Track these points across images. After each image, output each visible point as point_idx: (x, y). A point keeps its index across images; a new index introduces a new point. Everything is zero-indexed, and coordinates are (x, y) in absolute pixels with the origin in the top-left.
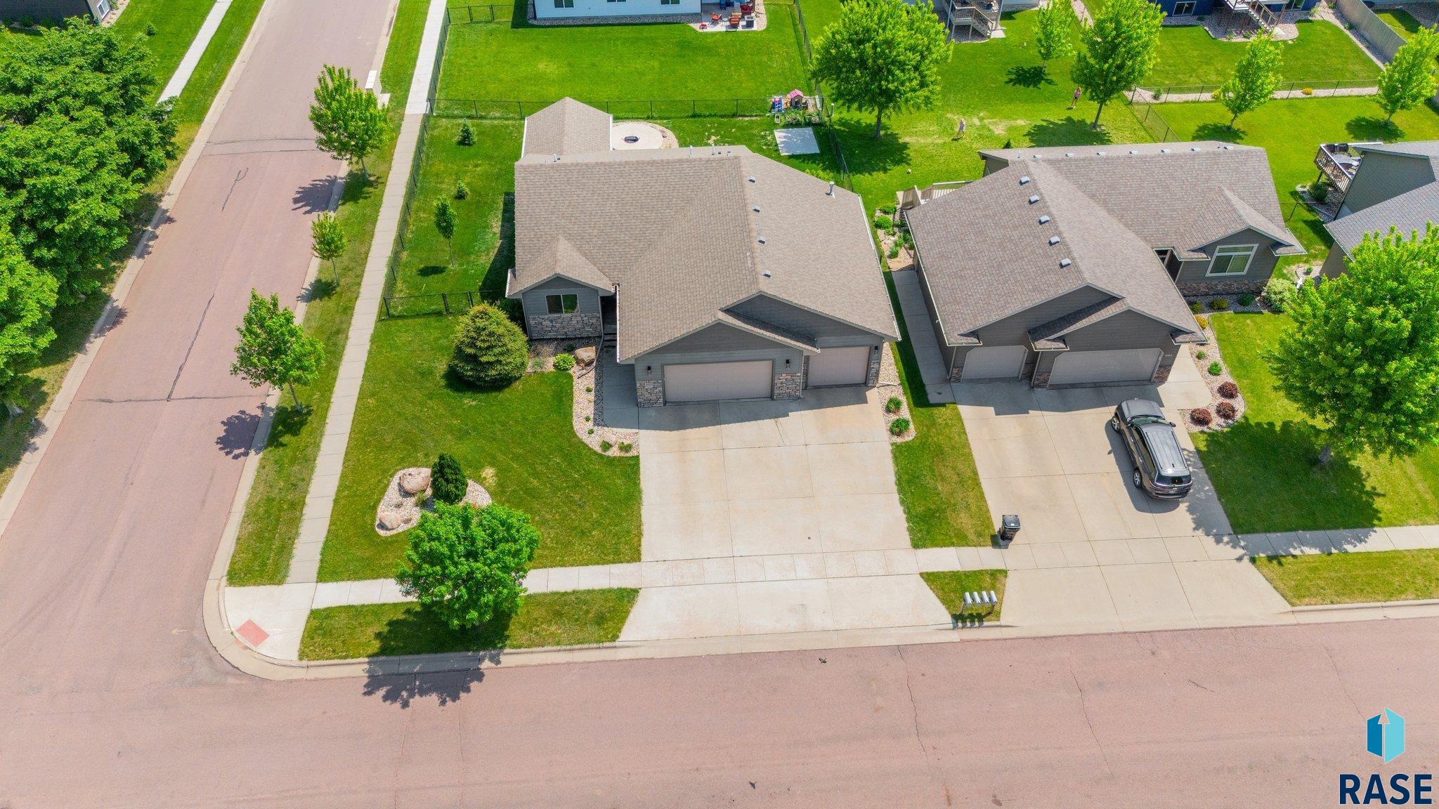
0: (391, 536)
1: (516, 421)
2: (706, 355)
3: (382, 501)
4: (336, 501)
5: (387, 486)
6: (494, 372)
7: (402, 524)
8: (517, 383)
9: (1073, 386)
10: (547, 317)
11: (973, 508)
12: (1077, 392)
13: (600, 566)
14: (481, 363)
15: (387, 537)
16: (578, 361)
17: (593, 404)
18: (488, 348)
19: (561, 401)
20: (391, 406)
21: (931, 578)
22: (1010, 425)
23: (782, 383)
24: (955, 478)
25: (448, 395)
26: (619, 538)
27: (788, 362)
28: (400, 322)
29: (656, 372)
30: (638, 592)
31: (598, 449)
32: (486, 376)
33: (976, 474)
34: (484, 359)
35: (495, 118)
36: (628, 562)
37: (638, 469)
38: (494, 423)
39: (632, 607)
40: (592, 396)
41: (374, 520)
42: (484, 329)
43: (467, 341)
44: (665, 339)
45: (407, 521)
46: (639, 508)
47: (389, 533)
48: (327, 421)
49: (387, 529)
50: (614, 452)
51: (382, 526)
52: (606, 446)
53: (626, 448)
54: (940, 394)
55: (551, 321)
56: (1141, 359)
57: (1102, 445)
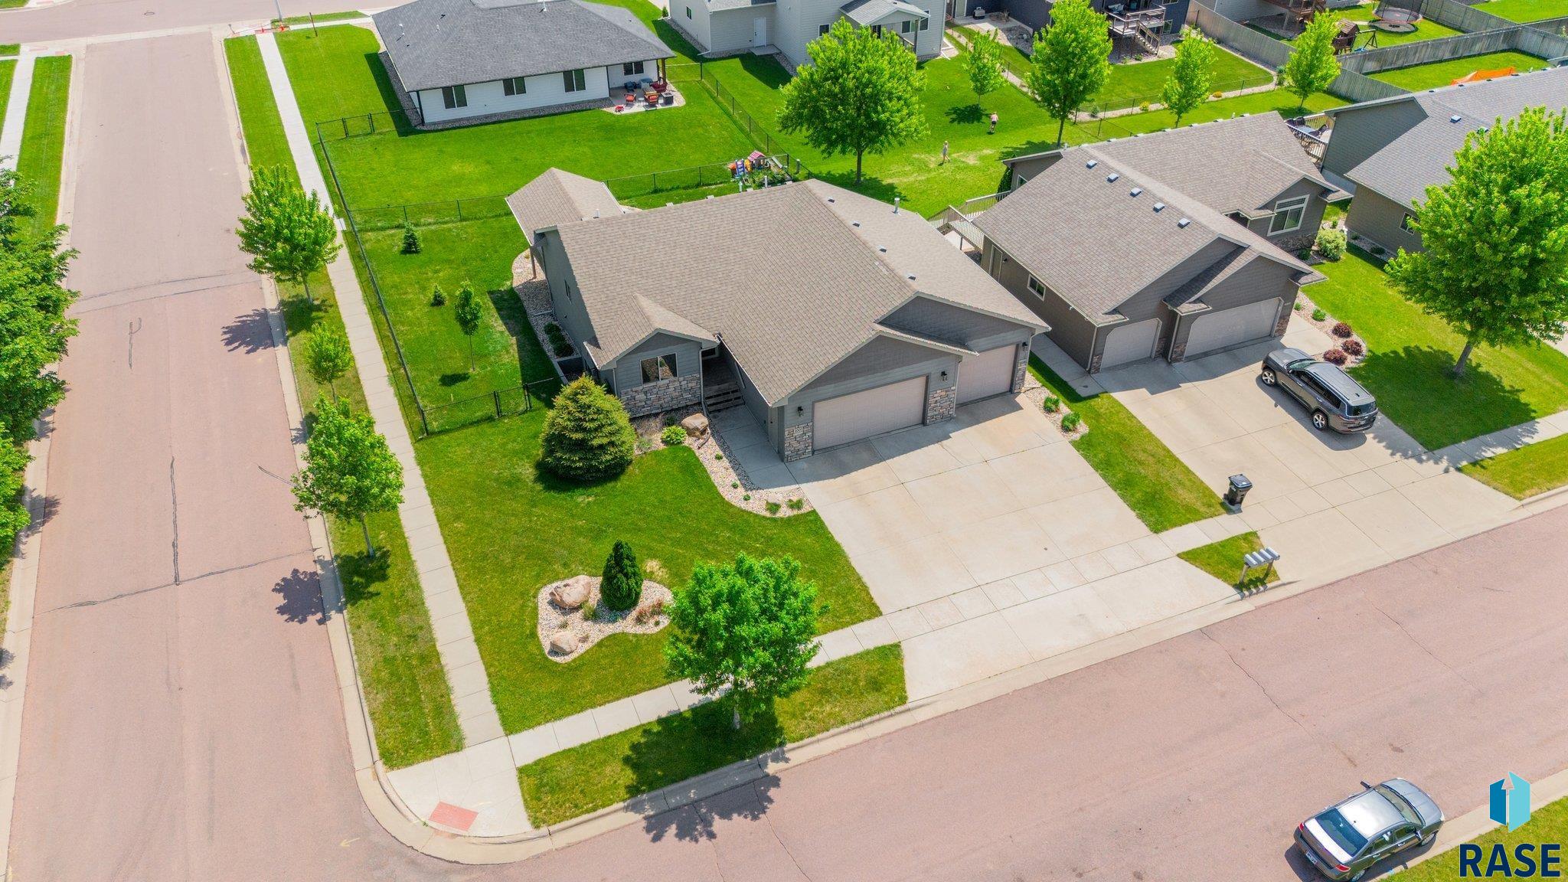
0: (574, 661)
1: (655, 507)
2: (860, 381)
3: (539, 626)
4: (478, 641)
5: (536, 608)
6: (609, 457)
7: (580, 644)
8: (631, 468)
9: (1206, 354)
10: (641, 388)
11: (1188, 483)
12: (1212, 359)
13: (840, 631)
14: (592, 448)
15: (569, 664)
16: (691, 432)
17: (731, 470)
18: (596, 430)
19: (693, 474)
20: (489, 525)
21: (1190, 556)
22: (1167, 399)
23: (936, 402)
24: (1151, 460)
25: (554, 497)
26: (843, 597)
27: (944, 374)
28: (445, 438)
29: (807, 413)
30: (899, 646)
31: (768, 514)
32: (600, 463)
33: (1169, 451)
34: (596, 442)
35: (430, 224)
36: (869, 618)
37: (822, 522)
38: (628, 514)
39: (902, 663)
40: (725, 462)
41: (540, 646)
42: (589, 407)
43: (570, 424)
44: (821, 368)
45: (584, 639)
46: (847, 561)
47: (568, 659)
48: (414, 558)
49: (565, 653)
50: (785, 512)
51: (556, 650)
52: (774, 507)
53: (798, 505)
54: (1086, 387)
55: (646, 393)
56: (1263, 312)
57: (1265, 401)
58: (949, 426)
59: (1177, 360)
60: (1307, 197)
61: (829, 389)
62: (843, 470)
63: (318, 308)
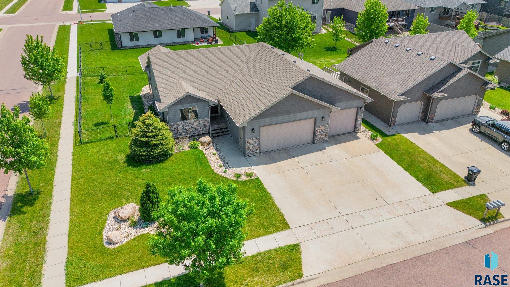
0: (118, 248)
1: (179, 174)
2: (282, 118)
3: (105, 229)
4: (70, 236)
5: (106, 220)
6: (159, 151)
7: (124, 239)
8: (171, 158)
9: (443, 120)
10: (180, 123)
11: (445, 171)
12: (447, 122)
13: (267, 236)
14: (151, 146)
15: (114, 249)
16: (203, 144)
17: (219, 160)
18: (154, 137)
19: (201, 161)
20: (95, 181)
22: (428, 137)
23: (319, 132)
24: (425, 161)
25: (131, 169)
26: (270, 219)
27: (323, 118)
29: (256, 132)
30: (299, 245)
31: (235, 179)
32: (155, 153)
33: (433, 158)
34: (152, 143)
35: (114, 76)
36: (283, 230)
37: (262, 183)
38: (165, 177)
39: (300, 254)
40: (217, 156)
41: (102, 240)
42: (151, 126)
43: (141, 134)
45: (126, 237)
46: (273, 201)
47: (115, 246)
48: (53, 195)
49: (114, 244)
50: (243, 178)
51: (110, 242)
52: (238, 176)
53: (250, 175)
54: (389, 131)
55: (183, 126)
56: (470, 101)
57: (476, 139)
58: (325, 145)
59: (431, 122)
60: (481, 61)
61: (267, 120)
62: (274, 161)
63: (56, 99)
